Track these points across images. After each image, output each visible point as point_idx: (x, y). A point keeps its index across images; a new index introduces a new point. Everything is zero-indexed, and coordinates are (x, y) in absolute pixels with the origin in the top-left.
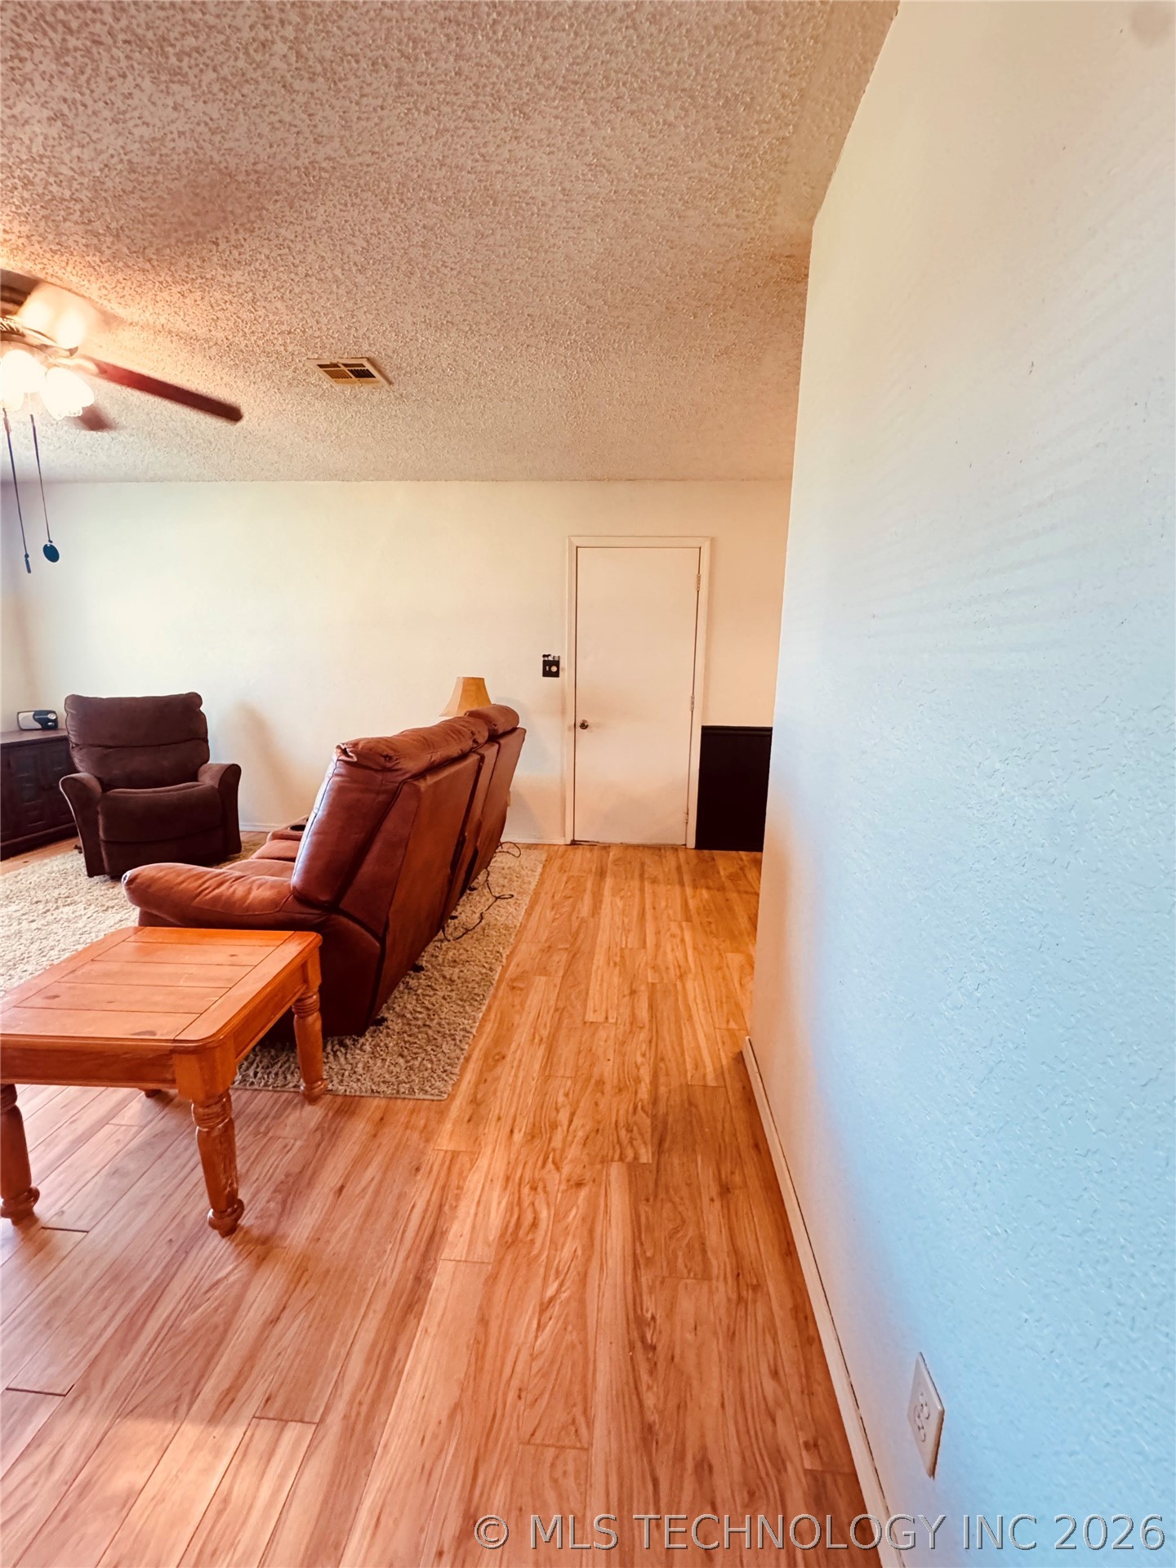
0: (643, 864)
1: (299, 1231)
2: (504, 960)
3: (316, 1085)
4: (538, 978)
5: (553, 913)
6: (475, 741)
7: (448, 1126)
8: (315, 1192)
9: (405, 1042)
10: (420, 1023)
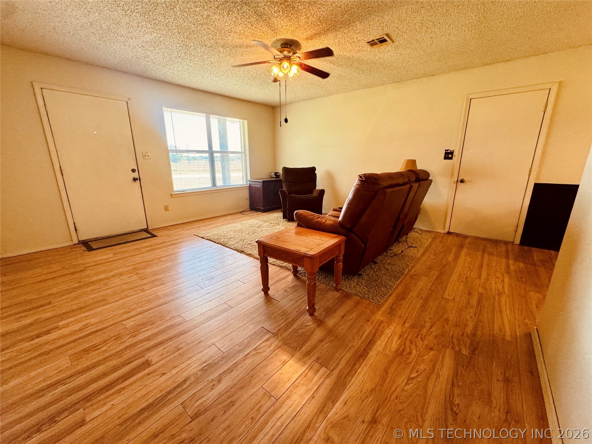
0: (485, 247)
1: (331, 322)
2: (410, 268)
3: (338, 286)
4: (423, 277)
5: (434, 256)
6: (409, 180)
7: (380, 312)
8: (335, 315)
9: (368, 283)
10: (374, 279)
